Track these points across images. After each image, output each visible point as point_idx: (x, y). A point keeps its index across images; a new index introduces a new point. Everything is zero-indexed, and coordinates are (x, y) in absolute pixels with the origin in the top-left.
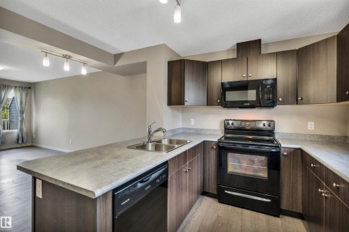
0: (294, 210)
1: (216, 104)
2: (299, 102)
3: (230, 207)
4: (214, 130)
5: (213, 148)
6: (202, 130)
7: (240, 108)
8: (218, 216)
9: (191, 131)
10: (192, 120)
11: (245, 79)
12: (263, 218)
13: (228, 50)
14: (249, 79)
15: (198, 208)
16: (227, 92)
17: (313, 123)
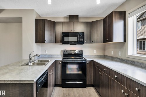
0: (91, 84)
1: (60, 42)
2: (92, 42)
3: (68, 89)
4: (58, 55)
5: (60, 63)
6: (52, 55)
7: (70, 44)
8: (64, 93)
9: (46, 56)
10: (47, 51)
11: (72, 32)
12: (80, 90)
13: (64, 17)
14: (74, 32)
15: (54, 92)
16: (65, 37)
17: (95, 50)
